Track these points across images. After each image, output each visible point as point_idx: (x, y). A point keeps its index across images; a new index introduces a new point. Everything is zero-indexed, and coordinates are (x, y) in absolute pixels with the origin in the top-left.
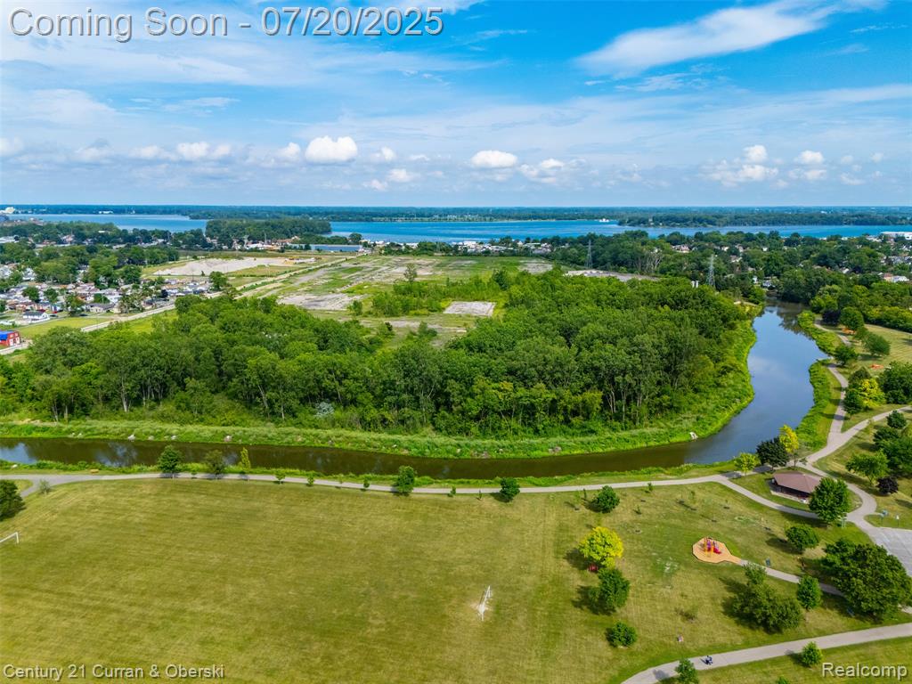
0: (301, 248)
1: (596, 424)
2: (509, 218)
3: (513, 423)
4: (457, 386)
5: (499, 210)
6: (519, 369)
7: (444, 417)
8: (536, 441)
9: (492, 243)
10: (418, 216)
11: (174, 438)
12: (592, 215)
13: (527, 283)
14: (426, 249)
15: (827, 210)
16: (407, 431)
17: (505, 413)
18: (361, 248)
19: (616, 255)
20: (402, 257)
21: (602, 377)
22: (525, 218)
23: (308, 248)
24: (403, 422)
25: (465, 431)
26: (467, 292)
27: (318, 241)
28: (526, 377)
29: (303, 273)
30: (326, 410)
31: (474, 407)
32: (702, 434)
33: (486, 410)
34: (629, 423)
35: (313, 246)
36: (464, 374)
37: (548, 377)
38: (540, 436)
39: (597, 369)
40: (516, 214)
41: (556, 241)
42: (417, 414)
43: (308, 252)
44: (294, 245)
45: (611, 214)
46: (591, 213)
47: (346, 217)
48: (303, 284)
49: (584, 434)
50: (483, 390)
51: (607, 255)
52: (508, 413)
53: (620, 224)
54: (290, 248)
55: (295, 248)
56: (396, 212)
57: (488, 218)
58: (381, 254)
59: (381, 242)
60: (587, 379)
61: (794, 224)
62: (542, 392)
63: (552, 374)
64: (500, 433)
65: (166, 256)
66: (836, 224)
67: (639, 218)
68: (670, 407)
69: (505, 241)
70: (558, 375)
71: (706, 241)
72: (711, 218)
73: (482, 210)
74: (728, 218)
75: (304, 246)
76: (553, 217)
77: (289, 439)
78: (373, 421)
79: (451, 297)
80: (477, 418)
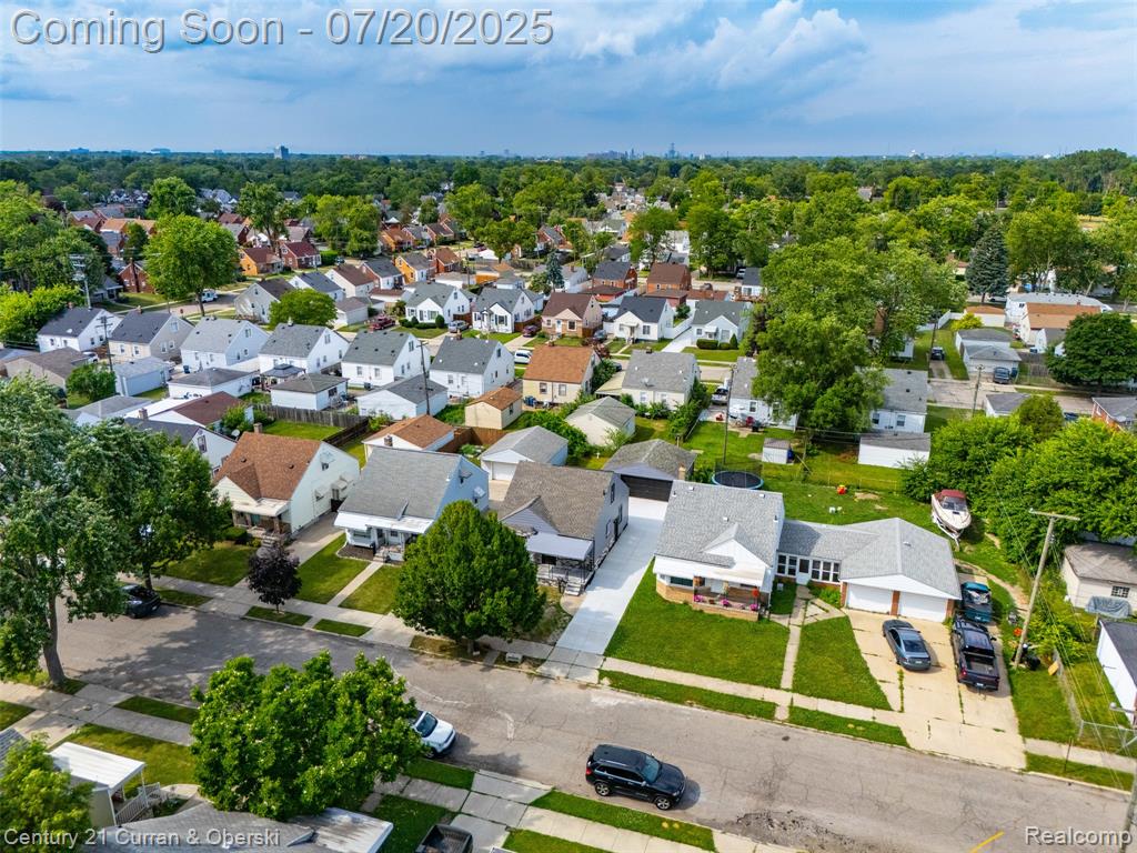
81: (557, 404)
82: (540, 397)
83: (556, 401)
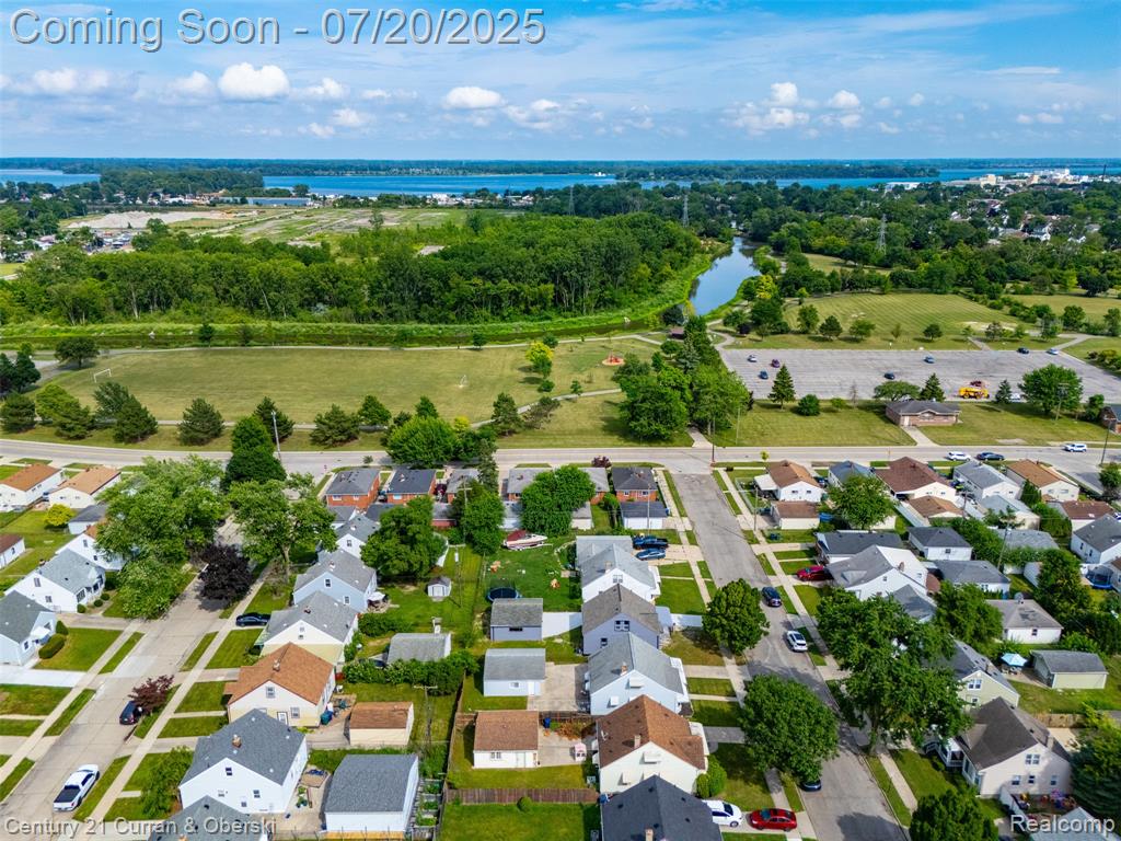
0: (236, 203)
1: (552, 314)
2: (487, 171)
3: (484, 311)
4: (436, 282)
5: (475, 163)
6: (489, 269)
7: (426, 309)
8: (503, 325)
9: (466, 196)
10: (371, 169)
11: (191, 333)
12: (587, 168)
13: (502, 225)
14: (388, 201)
15: (851, 163)
16: (396, 321)
17: (477, 304)
18: (310, 202)
19: (598, 203)
20: (361, 210)
21: (554, 274)
22: (506, 172)
23: (244, 202)
24: (391, 315)
25: (445, 320)
26: (440, 236)
27: (254, 194)
28: (493, 276)
29: (249, 225)
30: (322, 309)
31: (450, 297)
32: (634, 319)
33: (461, 300)
34: (578, 312)
35: (250, 200)
36: (441, 273)
37: (511, 276)
38: (506, 321)
39: (550, 268)
40: (495, 167)
41: (538, 192)
42: (403, 308)
43: (245, 206)
44: (226, 198)
45: (608, 168)
46: (586, 166)
47: (278, 170)
48: (254, 234)
49: (541, 319)
50: (458, 284)
51: (589, 203)
52: (480, 304)
53: (617, 178)
54: (222, 202)
55: (228, 202)
56: (342, 164)
57: (461, 172)
58: (335, 207)
59: (332, 196)
60: (543, 275)
61: (808, 177)
62: (506, 285)
63: (514, 273)
64: (474, 320)
65: (71, 209)
66: (852, 177)
67: (639, 172)
68: (612, 302)
69: (482, 193)
70: (519, 273)
71: (702, 192)
72: (718, 171)
73: (453, 163)
74: (737, 170)
75: (239, 199)
76: (540, 171)
77: (294, 329)
78: (366, 314)
79: (423, 241)
80: (454, 308)
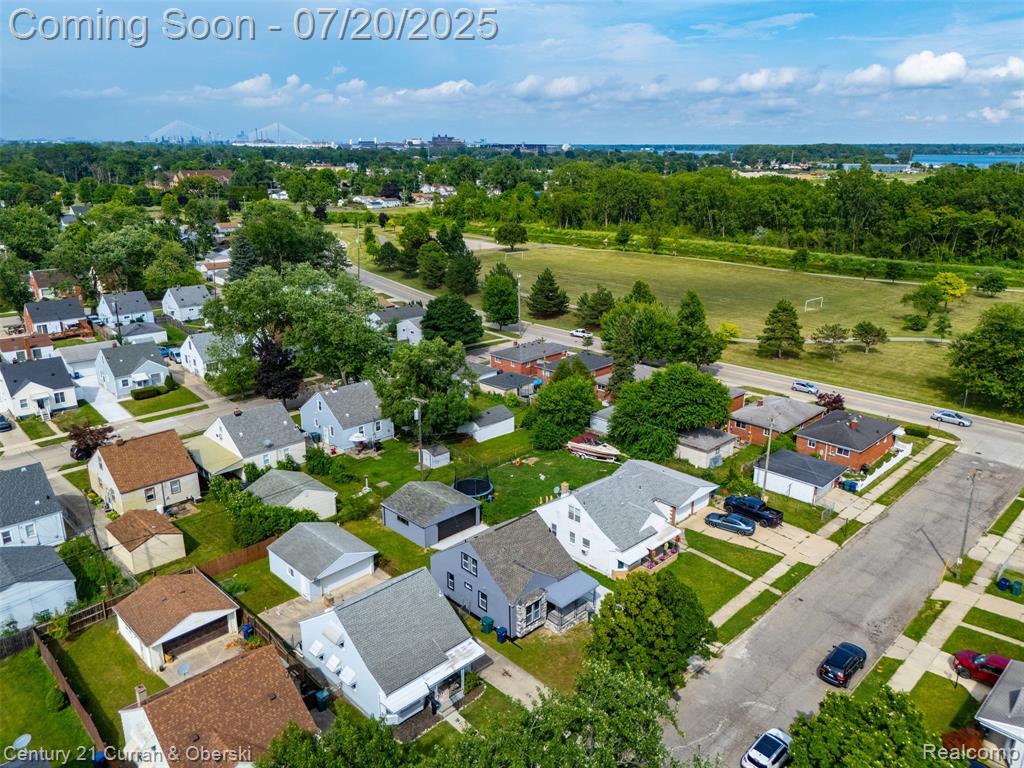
0: (832, 168)
3: (943, 248)
4: (891, 209)
16: (831, 250)
17: (937, 238)
18: (907, 169)
23: (839, 167)
24: (828, 244)
25: (888, 253)
31: (902, 228)
33: (914, 231)
36: (900, 199)
42: (844, 236)
44: (825, 165)
50: (916, 212)
55: (825, 168)
81: (171, 506)
82: (150, 506)
83: (168, 503)
